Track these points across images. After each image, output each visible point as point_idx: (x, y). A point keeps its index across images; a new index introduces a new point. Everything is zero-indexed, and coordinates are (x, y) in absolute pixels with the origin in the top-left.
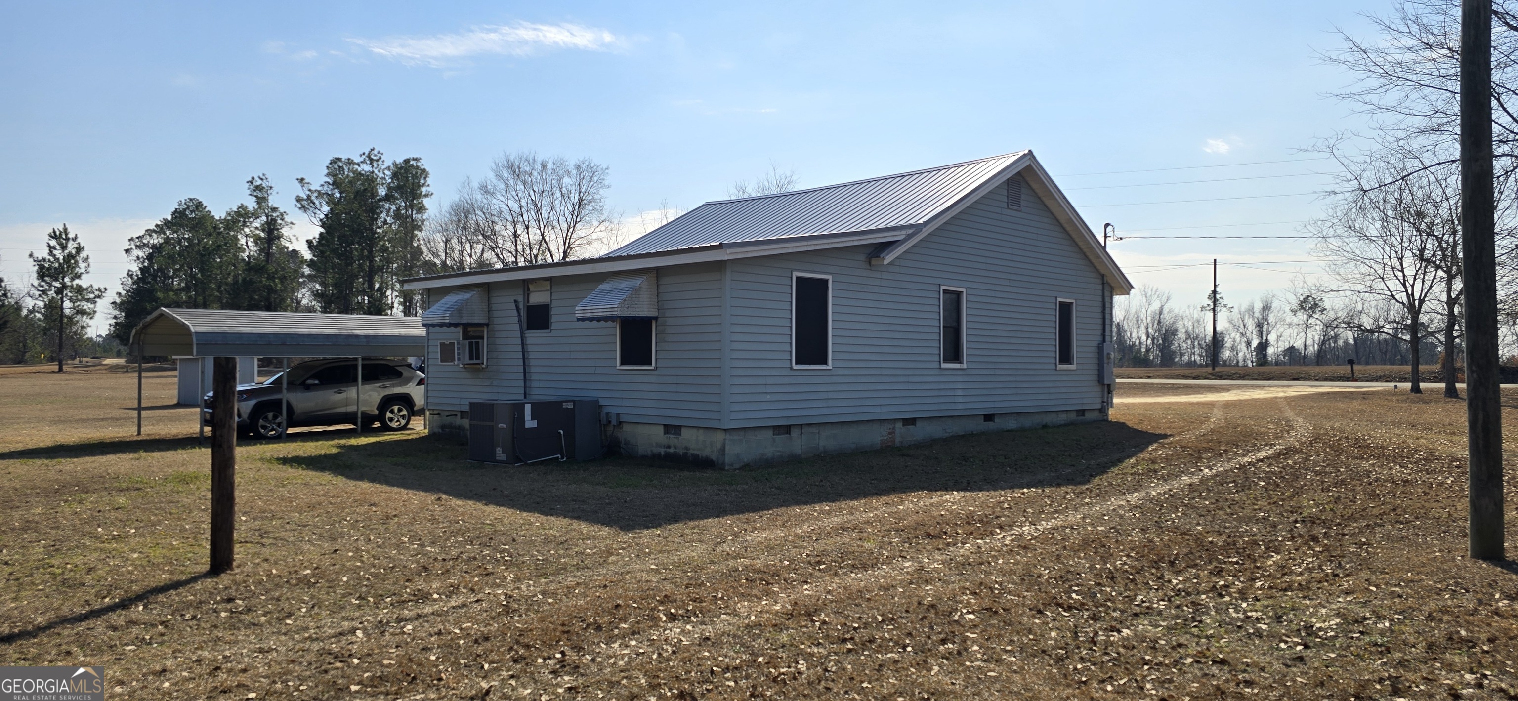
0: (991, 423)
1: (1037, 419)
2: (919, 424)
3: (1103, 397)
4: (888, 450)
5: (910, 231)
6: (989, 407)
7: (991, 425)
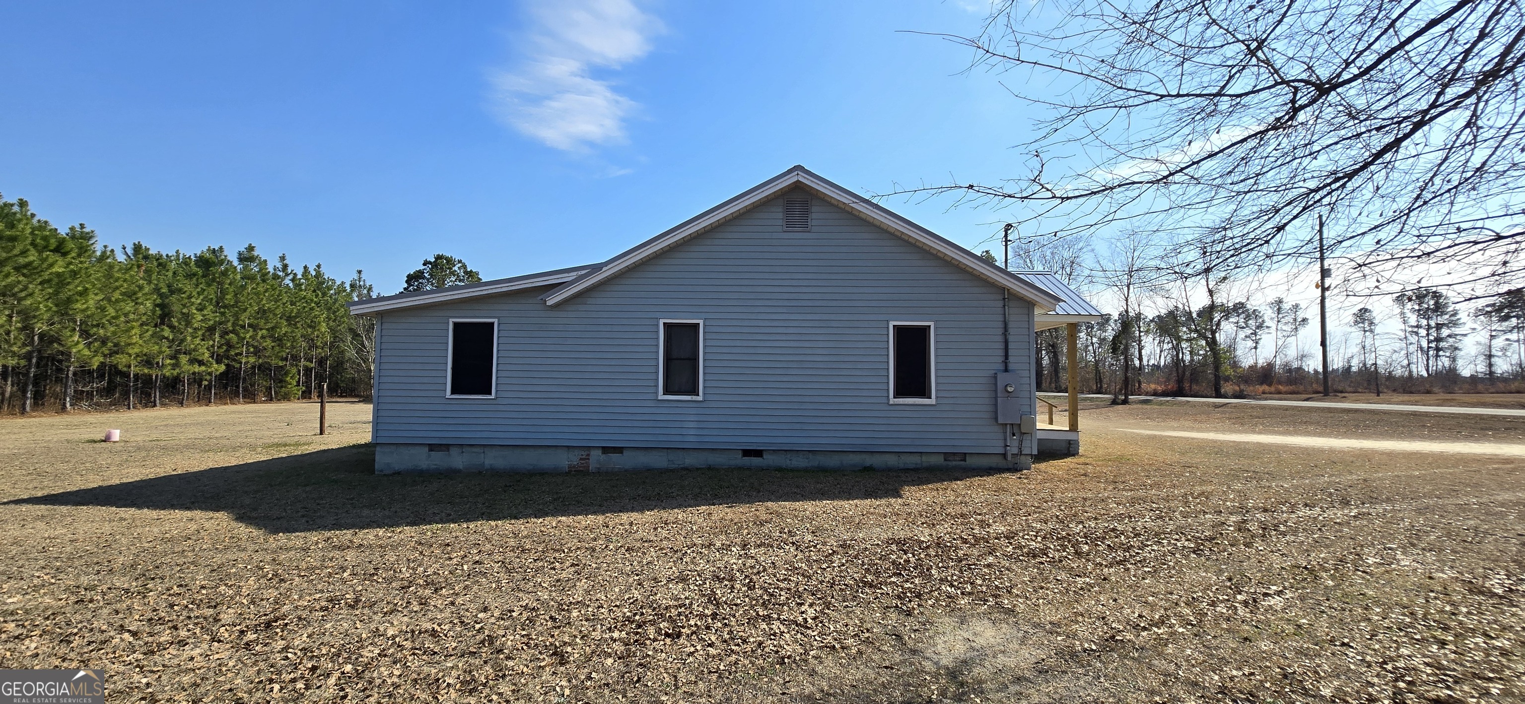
0: (760, 459)
1: (856, 459)
2: (625, 453)
3: (1005, 440)
4: (578, 472)
5: (583, 272)
6: (753, 441)
7: (755, 461)
